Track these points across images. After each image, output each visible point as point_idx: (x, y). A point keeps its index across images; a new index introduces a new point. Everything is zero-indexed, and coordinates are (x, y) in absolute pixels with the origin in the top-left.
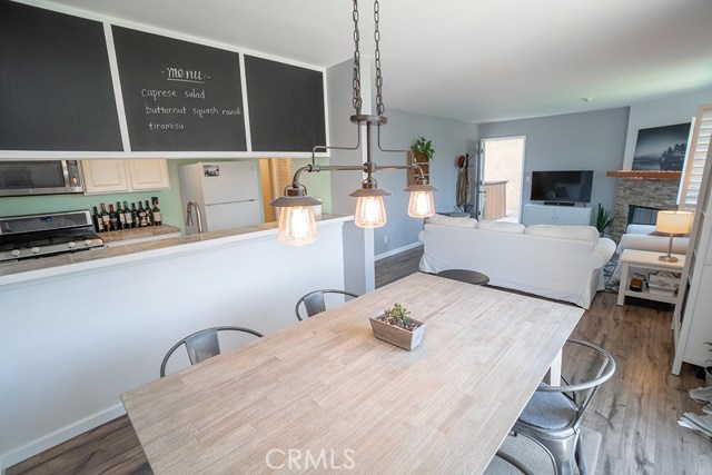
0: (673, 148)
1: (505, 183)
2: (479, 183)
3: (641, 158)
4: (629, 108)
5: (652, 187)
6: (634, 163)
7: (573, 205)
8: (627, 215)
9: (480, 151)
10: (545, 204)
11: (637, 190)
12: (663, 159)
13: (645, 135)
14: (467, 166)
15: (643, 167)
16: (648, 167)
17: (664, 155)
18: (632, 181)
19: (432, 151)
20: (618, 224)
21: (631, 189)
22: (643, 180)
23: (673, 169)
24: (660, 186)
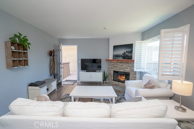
0: (125, 52)
1: (69, 63)
2: (60, 64)
3: (115, 55)
4: (109, 39)
5: (120, 65)
6: (113, 57)
7: (96, 71)
8: (113, 74)
9: (59, 50)
10: (87, 71)
11: (115, 65)
12: (123, 56)
13: (115, 47)
14: (54, 55)
15: (116, 58)
16: (118, 58)
17: (123, 54)
18: (113, 62)
19: (29, 44)
20: (110, 77)
21: (113, 65)
22: (117, 62)
23: (126, 59)
24: (123, 64)
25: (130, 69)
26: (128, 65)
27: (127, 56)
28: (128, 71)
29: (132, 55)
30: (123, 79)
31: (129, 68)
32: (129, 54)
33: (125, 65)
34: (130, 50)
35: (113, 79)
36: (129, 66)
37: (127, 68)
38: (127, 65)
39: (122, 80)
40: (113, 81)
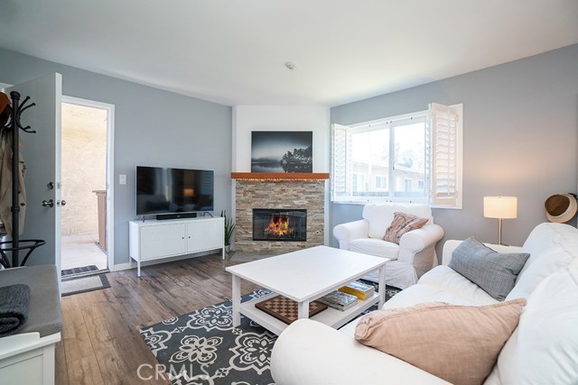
0: (292, 152)
3: (259, 160)
5: (277, 189)
6: (252, 165)
8: (251, 220)
10: (159, 218)
11: (261, 192)
12: (285, 162)
13: (258, 137)
15: (263, 168)
16: (269, 169)
17: (285, 157)
18: (252, 183)
20: (242, 231)
21: (253, 192)
22: (266, 182)
23: (297, 171)
24: (285, 188)
25: (307, 198)
26: (302, 189)
27: (298, 163)
28: (302, 206)
29: (311, 161)
30: (283, 229)
31: (303, 196)
32: (303, 159)
33: (291, 190)
34: (304, 148)
35: (251, 236)
36: (303, 192)
37: (298, 198)
38: (299, 188)
39: (281, 233)
40: (254, 243)
